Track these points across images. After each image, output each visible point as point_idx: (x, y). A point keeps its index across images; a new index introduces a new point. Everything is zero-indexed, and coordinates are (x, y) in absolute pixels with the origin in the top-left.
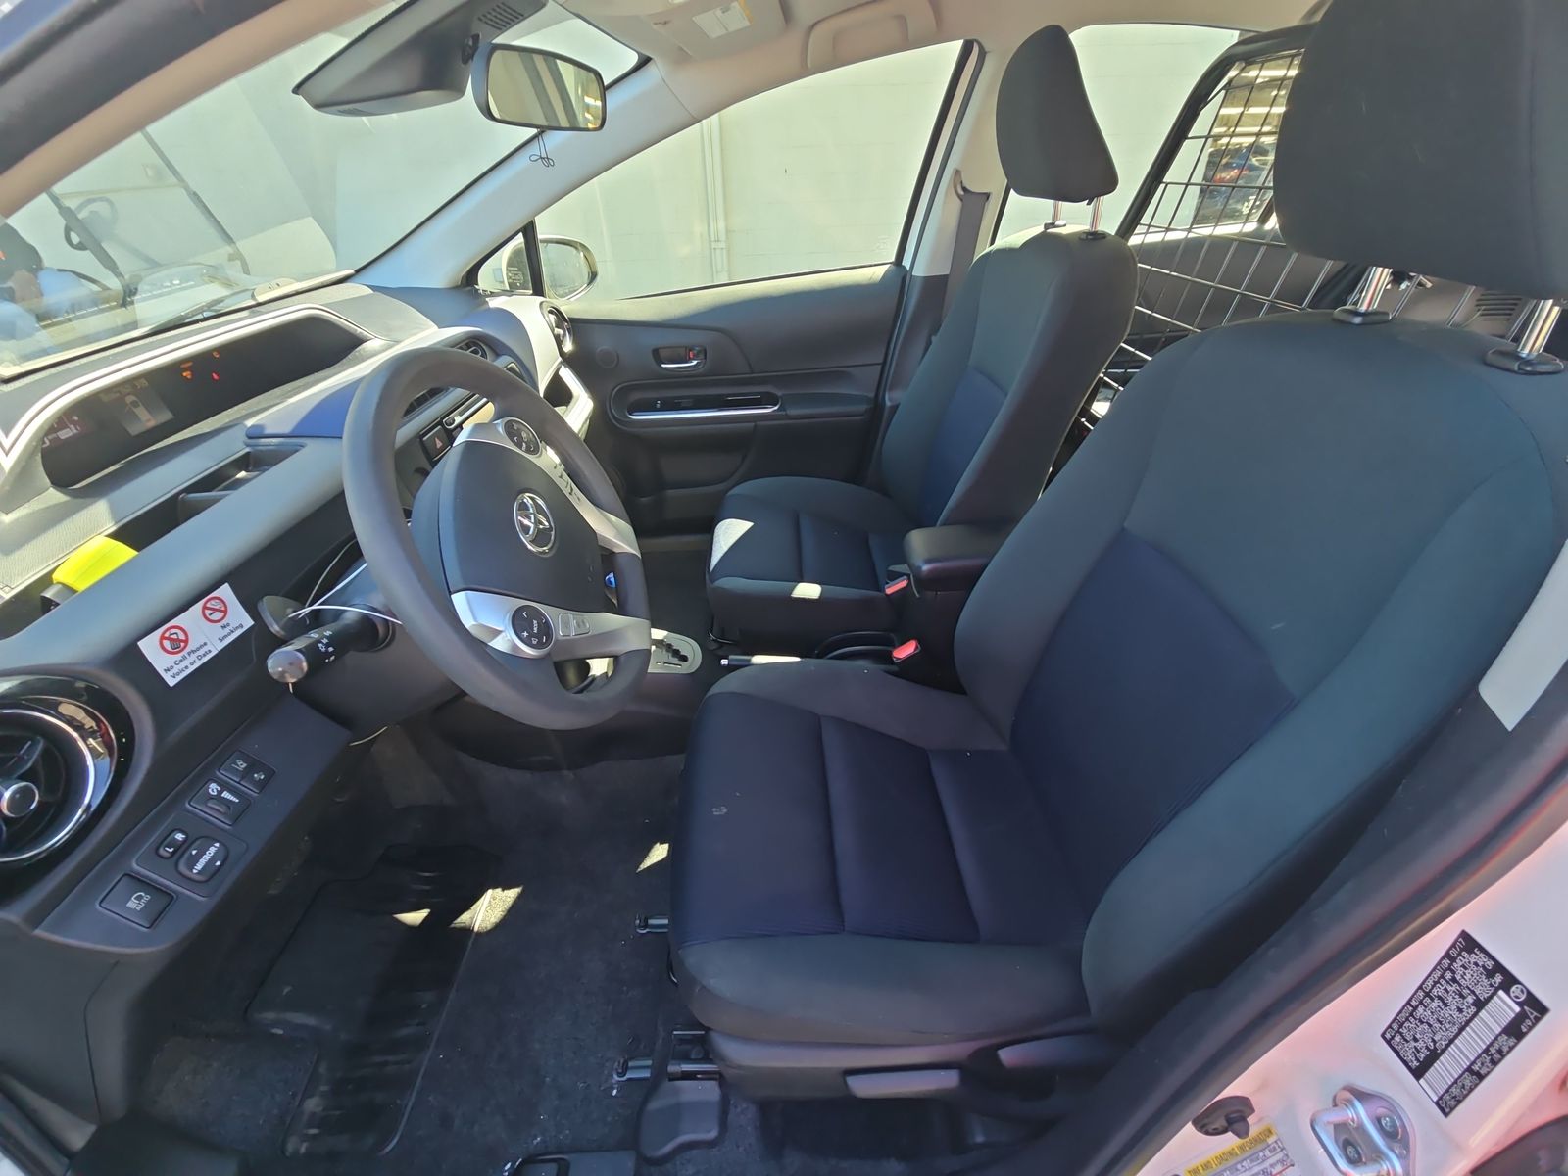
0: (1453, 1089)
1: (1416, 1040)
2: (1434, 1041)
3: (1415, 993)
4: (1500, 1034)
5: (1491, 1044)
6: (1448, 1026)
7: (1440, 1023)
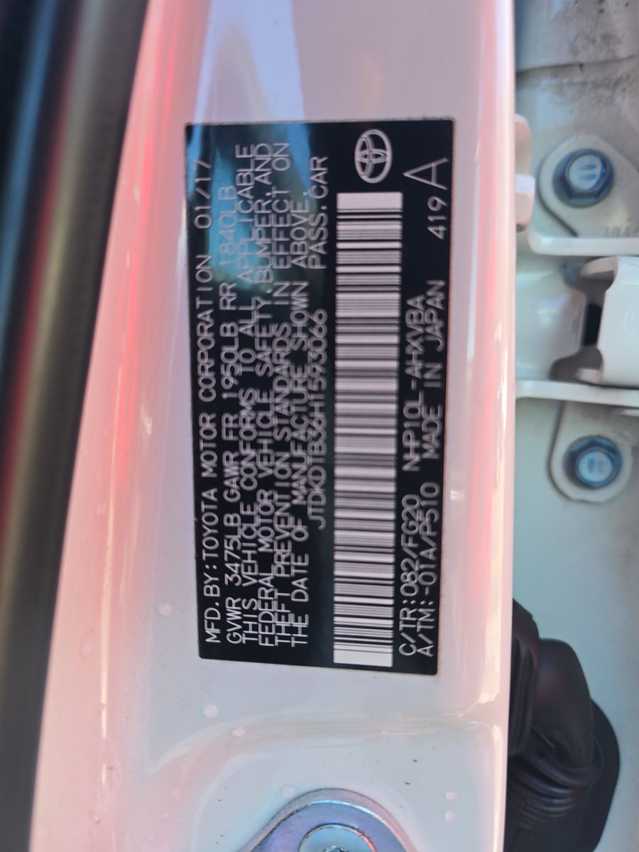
0: (408, 580)
1: (265, 561)
2: (298, 512)
3: (196, 428)
4: (404, 307)
5: (403, 358)
6: (300, 434)
7: (281, 446)
